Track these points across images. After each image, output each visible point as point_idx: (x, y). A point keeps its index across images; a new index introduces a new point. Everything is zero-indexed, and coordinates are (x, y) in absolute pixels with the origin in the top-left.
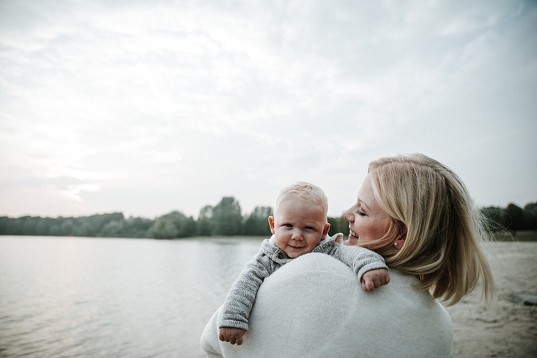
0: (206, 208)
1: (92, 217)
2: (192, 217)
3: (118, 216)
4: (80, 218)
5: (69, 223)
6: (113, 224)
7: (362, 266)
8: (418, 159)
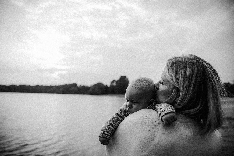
0: (113, 81)
1: (64, 86)
2: (107, 85)
3: (75, 85)
4: (59, 86)
5: (54, 88)
6: (73, 88)
7: (161, 113)
8: (191, 57)
